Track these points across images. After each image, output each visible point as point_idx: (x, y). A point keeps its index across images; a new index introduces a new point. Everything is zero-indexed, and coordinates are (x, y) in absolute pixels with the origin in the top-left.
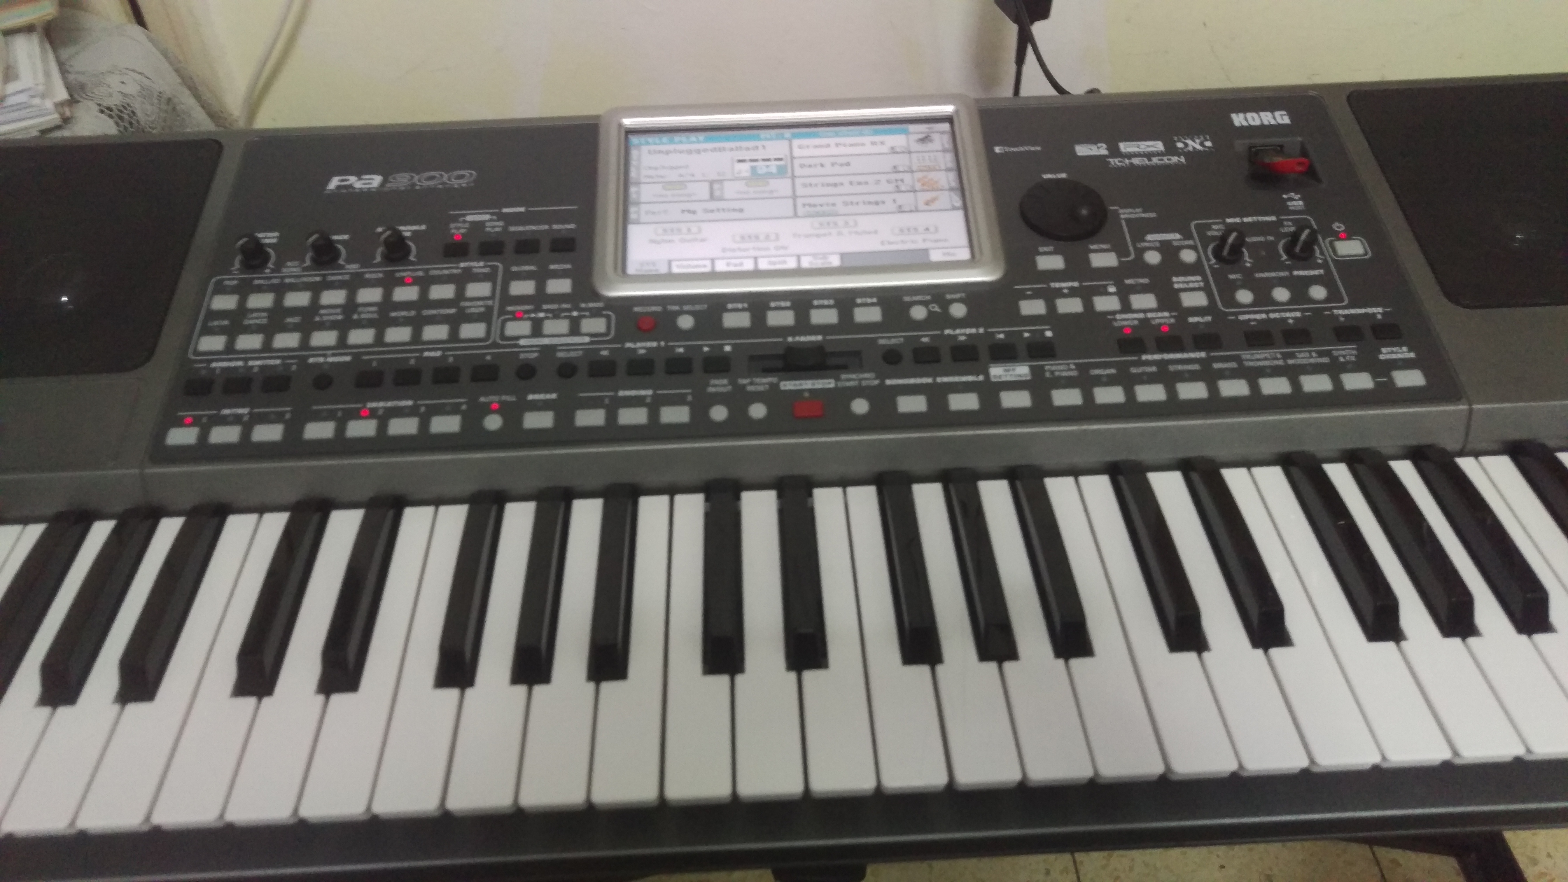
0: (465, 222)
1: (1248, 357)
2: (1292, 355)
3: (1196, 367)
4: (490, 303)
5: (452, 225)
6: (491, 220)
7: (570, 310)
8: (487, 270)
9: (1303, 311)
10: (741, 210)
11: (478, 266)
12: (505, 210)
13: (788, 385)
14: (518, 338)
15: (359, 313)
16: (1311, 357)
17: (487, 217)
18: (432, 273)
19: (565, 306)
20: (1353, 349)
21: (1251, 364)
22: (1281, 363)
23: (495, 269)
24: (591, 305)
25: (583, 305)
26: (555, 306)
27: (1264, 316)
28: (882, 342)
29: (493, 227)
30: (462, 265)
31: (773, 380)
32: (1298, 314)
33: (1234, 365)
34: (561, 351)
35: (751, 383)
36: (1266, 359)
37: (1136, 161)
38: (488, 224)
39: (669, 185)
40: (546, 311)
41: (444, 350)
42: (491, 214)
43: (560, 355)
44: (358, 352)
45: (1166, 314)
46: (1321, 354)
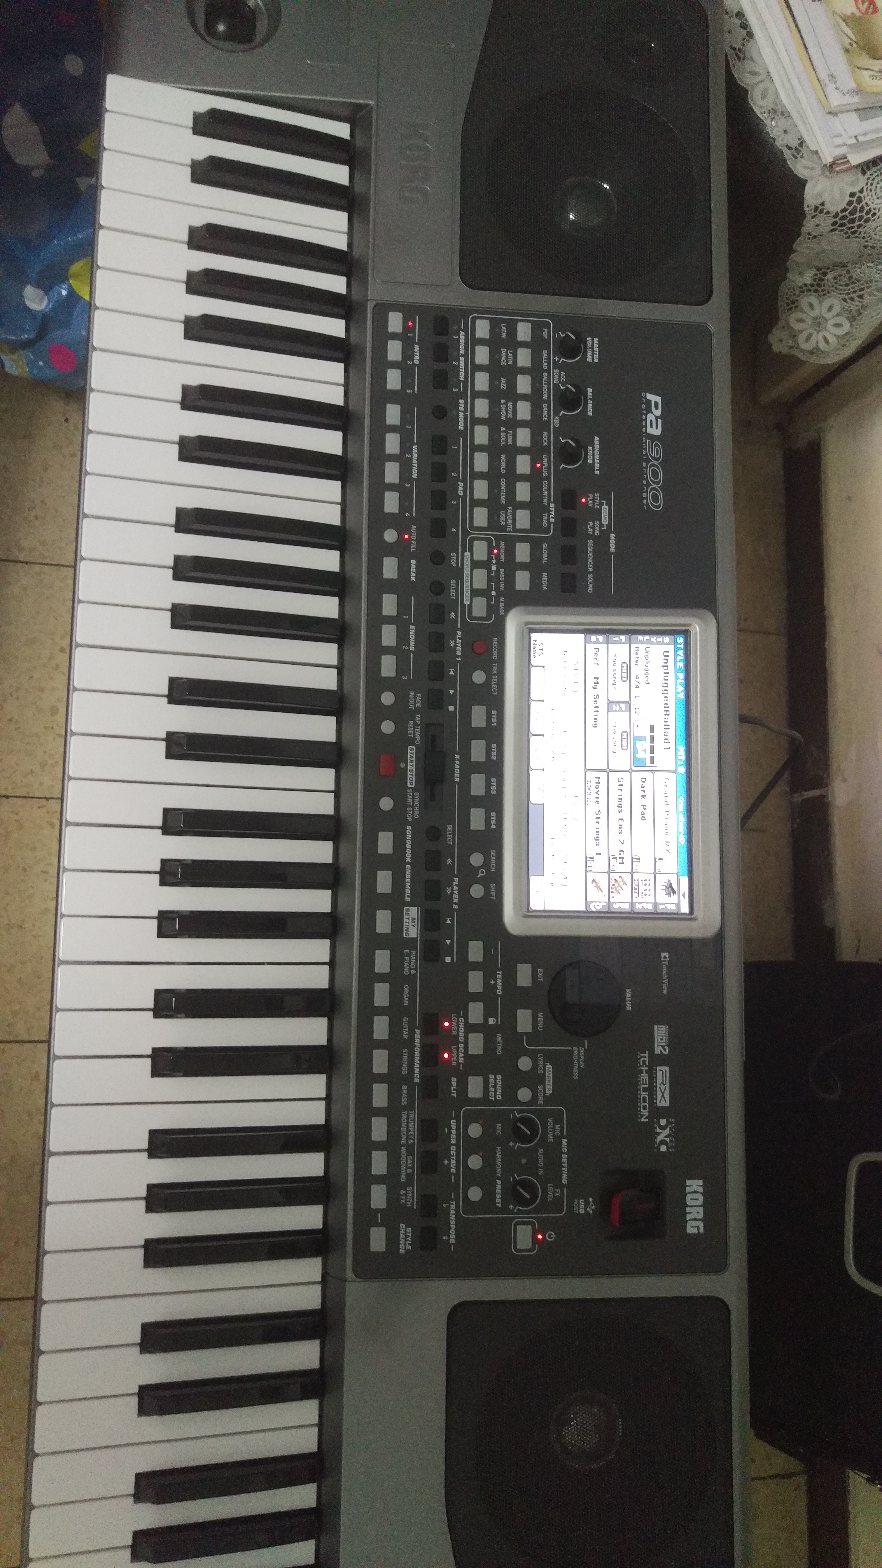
0: (601, 504)
1: (412, 1116)
2: (410, 1152)
3: (405, 1071)
4: (510, 529)
5: (597, 495)
6: (601, 525)
7: (497, 589)
8: (545, 524)
9: (457, 1174)
10: (595, 726)
11: (550, 517)
12: (612, 536)
13: (411, 751)
14: (471, 551)
15: (506, 432)
16: (407, 1168)
17: (605, 522)
18: (545, 484)
19: (502, 585)
20: (413, 1204)
21: (404, 1116)
22: (403, 1141)
23: (547, 530)
24: (502, 605)
25: (502, 599)
26: (502, 577)
27: (453, 1141)
28: (450, 828)
29: (593, 528)
30: (552, 505)
31: (418, 741)
32: (453, 1170)
33: (404, 1101)
34: (457, 584)
35: (415, 724)
36: (408, 1131)
37: (644, 1077)
38: (597, 523)
39: (627, 668)
40: (498, 572)
41: (464, 498)
42: (609, 526)
43: (453, 583)
44: (467, 435)
45: (461, 1060)
46: (410, 1177)
